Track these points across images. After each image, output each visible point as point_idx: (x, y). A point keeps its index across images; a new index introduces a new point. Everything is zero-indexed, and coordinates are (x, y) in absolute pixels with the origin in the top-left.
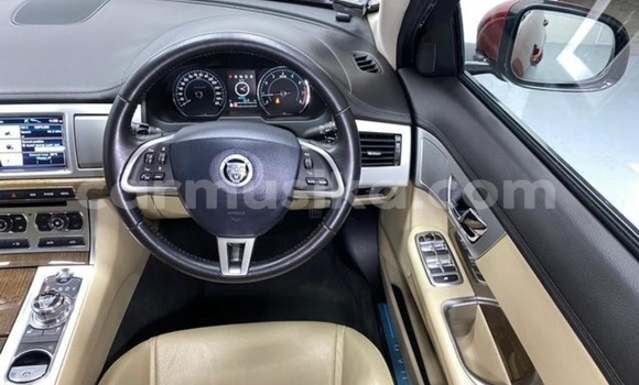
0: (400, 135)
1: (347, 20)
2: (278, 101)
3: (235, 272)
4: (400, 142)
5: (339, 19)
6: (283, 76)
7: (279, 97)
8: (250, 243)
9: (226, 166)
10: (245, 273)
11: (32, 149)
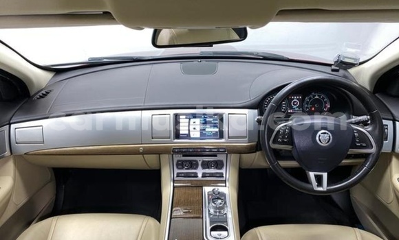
0: (387, 125)
1: (337, 71)
2: (313, 109)
3: (320, 189)
4: (387, 129)
5: (333, 70)
6: (317, 97)
7: (315, 107)
8: (325, 175)
9: (320, 136)
10: (325, 190)
11: (205, 130)
